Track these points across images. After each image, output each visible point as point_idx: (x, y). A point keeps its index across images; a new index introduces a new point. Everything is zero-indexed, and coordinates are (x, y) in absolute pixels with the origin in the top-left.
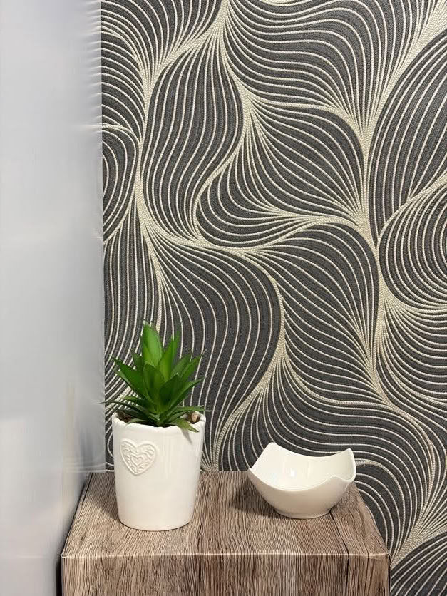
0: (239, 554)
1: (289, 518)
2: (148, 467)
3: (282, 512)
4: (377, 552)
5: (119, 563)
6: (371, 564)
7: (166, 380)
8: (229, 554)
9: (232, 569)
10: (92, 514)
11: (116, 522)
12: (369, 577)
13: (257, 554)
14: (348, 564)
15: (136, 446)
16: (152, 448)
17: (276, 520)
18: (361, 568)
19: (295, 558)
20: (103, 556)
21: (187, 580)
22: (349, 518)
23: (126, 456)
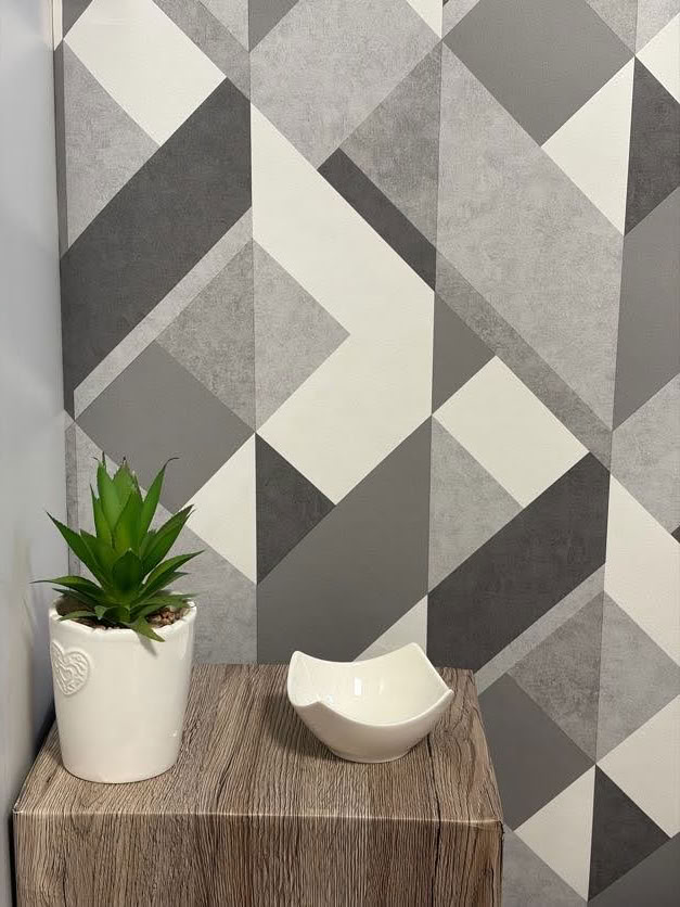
0: (277, 815)
4: (482, 816)
5: (98, 824)
6: (473, 835)
8: (261, 815)
9: (266, 836)
12: (470, 852)
13: (303, 815)
14: (439, 833)
18: (458, 841)
19: (359, 823)
20: (73, 813)
21: (199, 849)
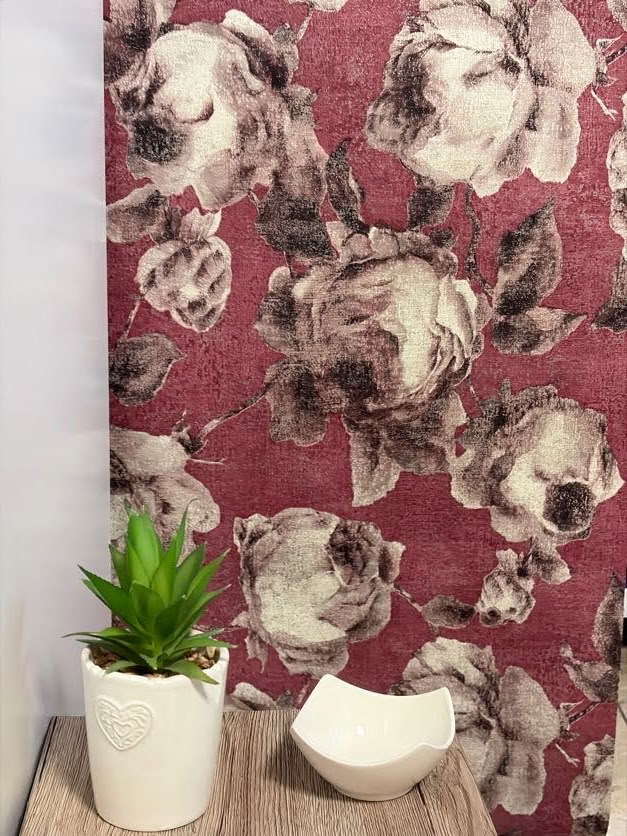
1: (357, 801)
2: (139, 739)
3: (345, 792)
7: (166, 606)
10: (54, 799)
11: (91, 815)
15: (120, 708)
16: (145, 711)
17: (338, 804)
22: (447, 800)
23: (105, 722)
